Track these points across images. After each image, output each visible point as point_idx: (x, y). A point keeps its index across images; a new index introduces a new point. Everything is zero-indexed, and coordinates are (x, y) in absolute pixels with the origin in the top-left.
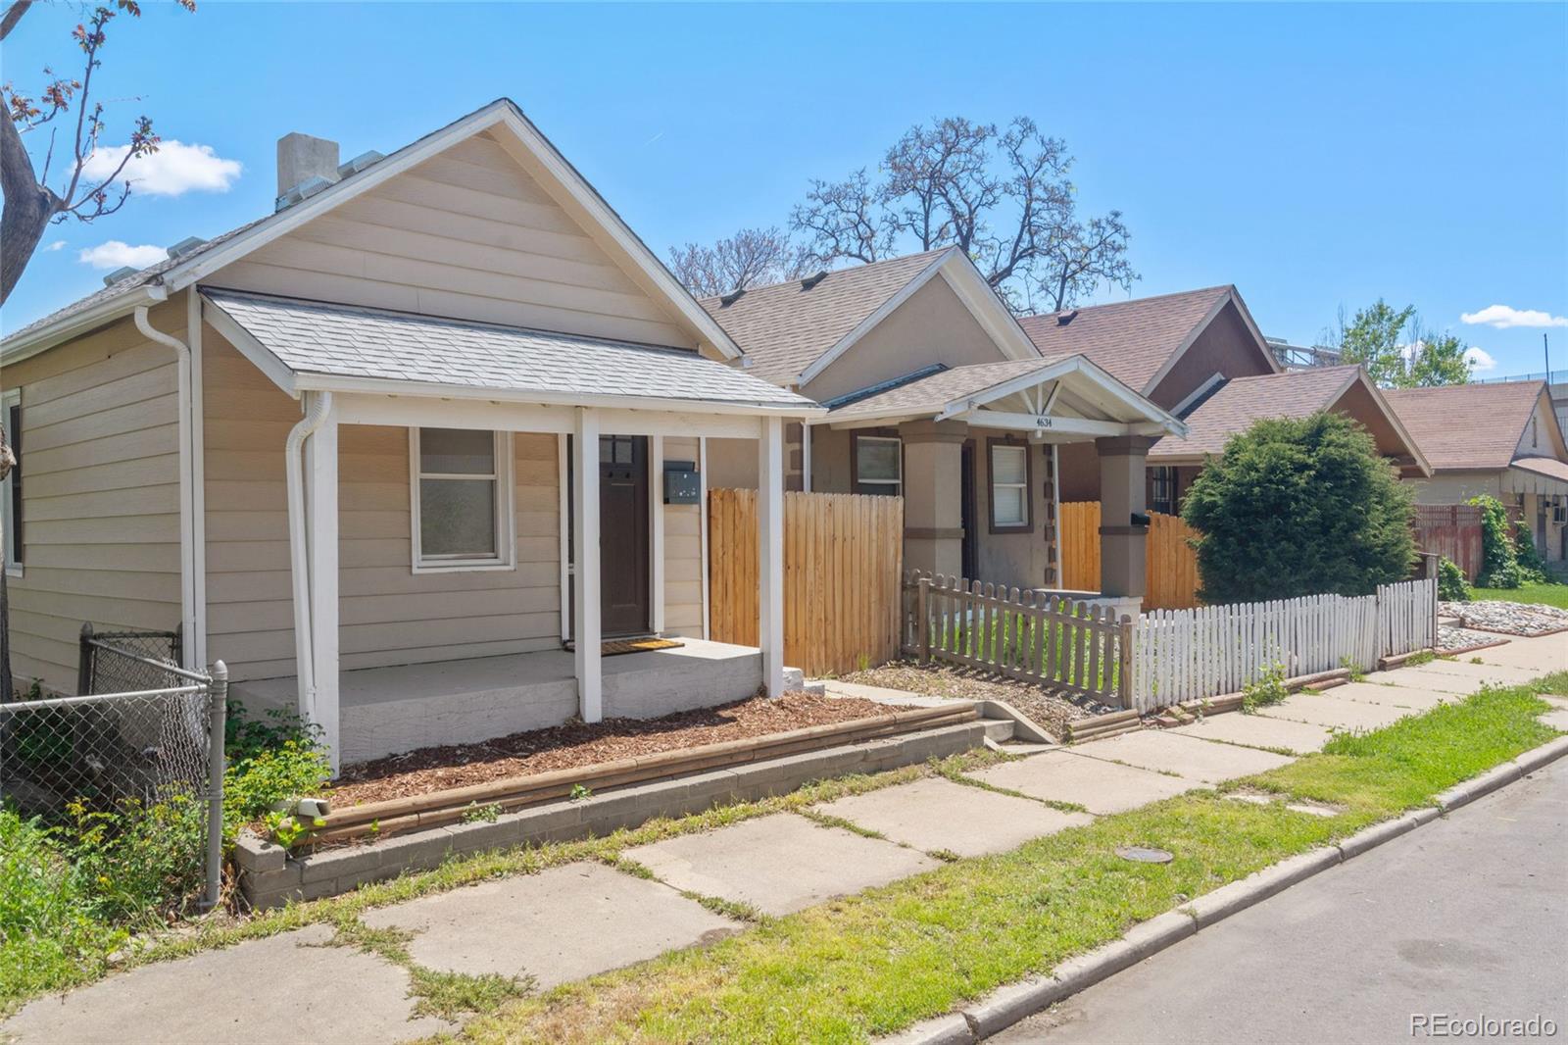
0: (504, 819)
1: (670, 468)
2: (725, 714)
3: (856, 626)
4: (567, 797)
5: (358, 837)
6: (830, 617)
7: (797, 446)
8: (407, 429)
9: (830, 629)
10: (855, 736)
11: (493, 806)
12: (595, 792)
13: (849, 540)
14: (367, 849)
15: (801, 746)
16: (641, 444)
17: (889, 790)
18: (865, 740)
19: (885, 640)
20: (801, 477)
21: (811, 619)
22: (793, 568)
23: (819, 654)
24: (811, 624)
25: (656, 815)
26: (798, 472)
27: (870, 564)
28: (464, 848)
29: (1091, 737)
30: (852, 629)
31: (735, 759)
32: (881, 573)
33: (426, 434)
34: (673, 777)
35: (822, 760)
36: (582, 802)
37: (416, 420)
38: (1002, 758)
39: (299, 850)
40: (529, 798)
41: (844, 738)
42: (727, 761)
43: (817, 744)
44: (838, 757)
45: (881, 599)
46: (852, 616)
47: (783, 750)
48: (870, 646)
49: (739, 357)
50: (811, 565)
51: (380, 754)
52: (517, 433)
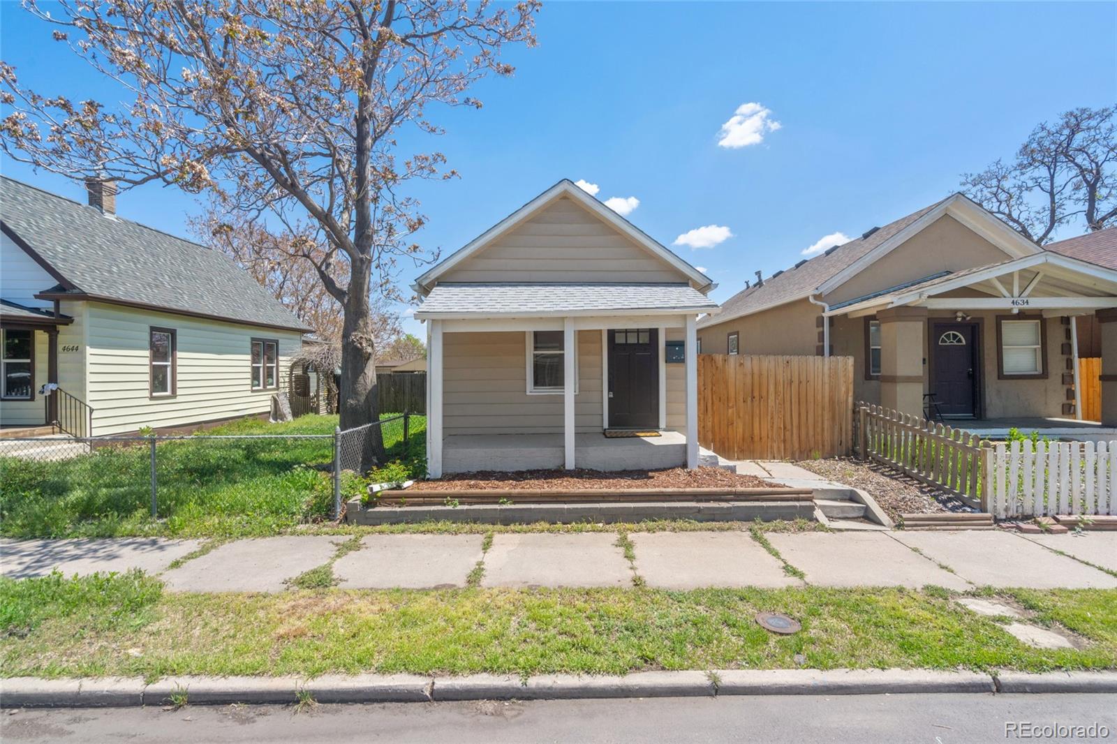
0: (459, 507)
1: (669, 344)
2: (650, 474)
3: (811, 433)
4: (497, 503)
5: (396, 503)
6: (789, 427)
7: (821, 329)
8: (525, 332)
9: (788, 433)
10: (700, 498)
11: (456, 501)
12: (515, 503)
13: (804, 383)
14: (398, 509)
15: (655, 498)
16: (654, 333)
17: (704, 533)
18: (708, 501)
19: (836, 443)
20: (823, 346)
21: (772, 427)
22: (757, 398)
23: (779, 447)
24: (772, 430)
25: (543, 519)
26: (821, 344)
27: (823, 397)
28: (436, 517)
29: (927, 528)
30: (807, 434)
31: (606, 499)
32: (833, 402)
33: (536, 334)
34: (565, 502)
35: (664, 508)
36: (504, 507)
37: (530, 328)
38: (822, 528)
39: (368, 504)
40: (480, 500)
41: (690, 498)
42: (601, 499)
43: (668, 498)
44: (677, 508)
45: (833, 418)
46: (807, 427)
47: (642, 499)
48: (823, 446)
49: (709, 284)
50: (772, 397)
51: (463, 471)
52: (579, 331)
